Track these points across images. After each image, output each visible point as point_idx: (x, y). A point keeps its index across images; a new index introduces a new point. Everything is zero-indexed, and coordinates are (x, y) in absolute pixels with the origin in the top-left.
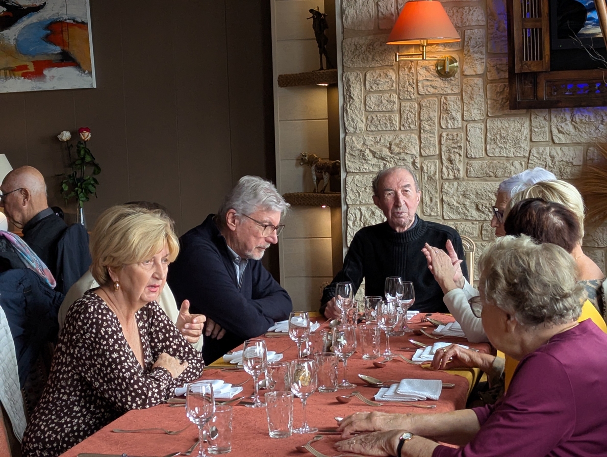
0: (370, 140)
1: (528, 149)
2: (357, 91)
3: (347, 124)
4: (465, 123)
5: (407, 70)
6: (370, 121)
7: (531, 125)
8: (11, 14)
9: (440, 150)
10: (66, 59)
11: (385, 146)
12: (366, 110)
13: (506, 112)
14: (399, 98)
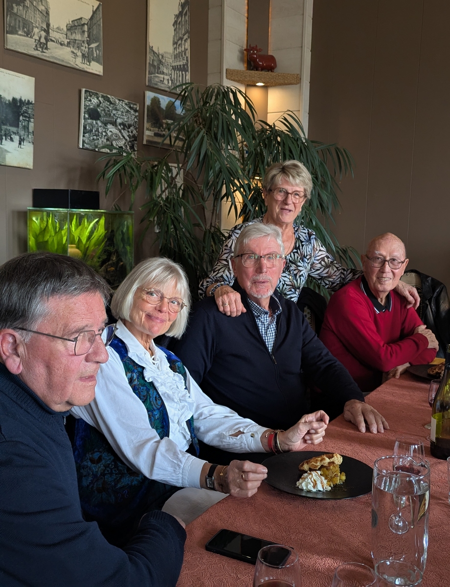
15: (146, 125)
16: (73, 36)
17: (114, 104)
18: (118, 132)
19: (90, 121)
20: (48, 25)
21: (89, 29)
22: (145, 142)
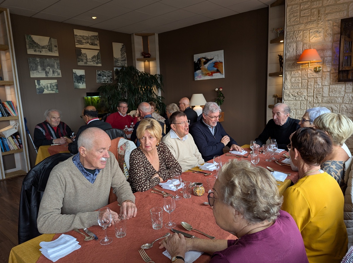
0: (291, 91)
1: (344, 94)
2: (288, 77)
3: (285, 86)
4: (322, 86)
5: (304, 71)
6: (292, 86)
7: (345, 87)
8: (206, 61)
9: (314, 94)
10: (218, 71)
11: (296, 93)
12: (291, 83)
13: (337, 83)
14: (301, 79)
15: (115, 75)
16: (93, 59)
17: (105, 72)
18: (106, 78)
19: (99, 77)
20: (87, 59)
21: (97, 57)
22: (114, 79)
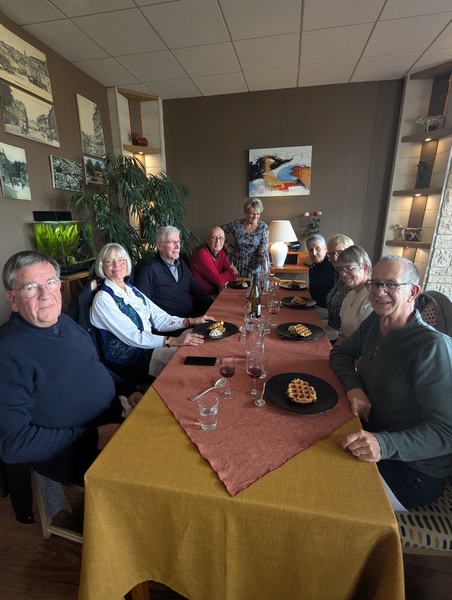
3: (443, 212)
8: (277, 163)
15: (86, 175)
16: (41, 126)
17: (68, 164)
18: (72, 179)
19: (57, 173)
20: (27, 119)
21: (49, 121)
22: (87, 184)
